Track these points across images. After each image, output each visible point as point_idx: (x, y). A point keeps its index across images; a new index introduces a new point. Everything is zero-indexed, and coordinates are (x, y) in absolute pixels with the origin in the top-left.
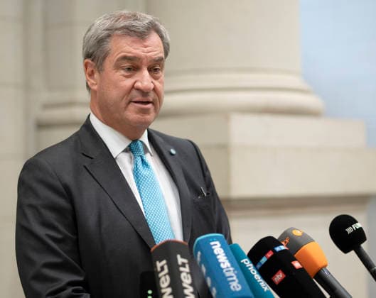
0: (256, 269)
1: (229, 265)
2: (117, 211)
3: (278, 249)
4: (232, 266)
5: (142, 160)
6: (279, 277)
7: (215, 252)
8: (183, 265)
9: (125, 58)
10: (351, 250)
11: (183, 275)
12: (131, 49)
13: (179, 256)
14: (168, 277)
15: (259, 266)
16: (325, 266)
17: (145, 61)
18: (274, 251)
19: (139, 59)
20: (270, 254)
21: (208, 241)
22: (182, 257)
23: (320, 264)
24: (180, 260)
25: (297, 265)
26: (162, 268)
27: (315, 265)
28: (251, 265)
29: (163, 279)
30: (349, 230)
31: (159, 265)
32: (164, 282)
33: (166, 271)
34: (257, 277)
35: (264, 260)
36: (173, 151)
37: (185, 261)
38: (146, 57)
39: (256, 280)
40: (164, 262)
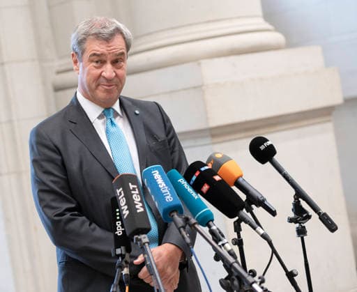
0: (189, 185)
1: (165, 185)
2: (93, 158)
3: (203, 169)
4: (167, 186)
5: (112, 121)
6: (205, 188)
7: (155, 178)
8: (134, 189)
9: (94, 54)
10: (266, 162)
11: (134, 196)
13: (130, 184)
14: (124, 199)
15: (192, 183)
16: (241, 176)
18: (200, 171)
20: (198, 173)
21: (150, 170)
22: (132, 184)
23: (237, 175)
24: (131, 186)
25: (217, 178)
27: (234, 176)
28: (185, 183)
29: (122, 200)
30: (262, 148)
31: (118, 191)
32: (123, 202)
33: (123, 195)
34: (190, 190)
35: (194, 178)
36: (137, 112)
37: (135, 186)
39: (189, 193)
40: (121, 189)
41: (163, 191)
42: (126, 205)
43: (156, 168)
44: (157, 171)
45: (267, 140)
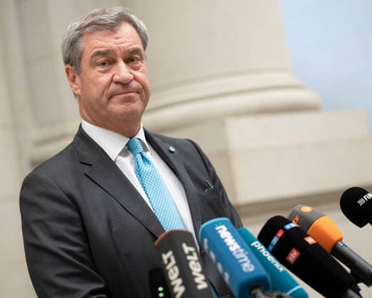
0: (269, 251)
1: (238, 247)
3: (288, 227)
4: (242, 247)
5: (143, 157)
6: (293, 255)
7: (222, 236)
8: (191, 253)
10: (366, 224)
11: (192, 264)
12: (103, 43)
13: (184, 246)
14: (176, 268)
15: (271, 248)
16: (341, 240)
17: (118, 53)
18: (285, 230)
19: (113, 51)
20: (280, 234)
21: (213, 226)
22: (188, 245)
23: (336, 239)
24: (187, 249)
25: (310, 240)
26: (169, 260)
27: (331, 239)
28: (263, 247)
29: (171, 271)
30: (361, 202)
31: (165, 257)
32: (173, 274)
33: (173, 261)
34: (271, 258)
35: (275, 240)
36: (172, 149)
37: (192, 249)
38: (119, 48)
39: (270, 262)
40: (170, 253)
41: (238, 256)
42: (179, 277)
43: (223, 223)
44: (223, 227)
45: (366, 193)
